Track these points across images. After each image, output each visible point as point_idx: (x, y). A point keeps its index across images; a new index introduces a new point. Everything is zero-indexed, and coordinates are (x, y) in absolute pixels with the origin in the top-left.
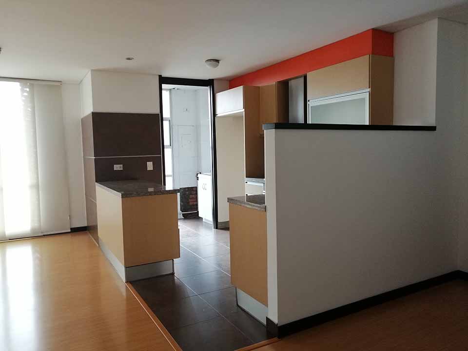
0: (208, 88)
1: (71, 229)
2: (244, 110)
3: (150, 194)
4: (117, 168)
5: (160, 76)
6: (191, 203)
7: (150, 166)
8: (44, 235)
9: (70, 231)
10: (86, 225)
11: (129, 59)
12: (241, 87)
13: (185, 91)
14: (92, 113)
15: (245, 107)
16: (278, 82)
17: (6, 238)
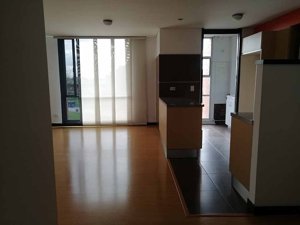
0: (237, 35)
1: (148, 123)
2: (261, 50)
3: (192, 106)
4: (172, 89)
5: (203, 29)
6: (221, 115)
7: (192, 88)
8: (133, 125)
9: (146, 124)
10: (156, 122)
11: (180, 19)
12: (261, 32)
13: (222, 38)
14: (159, 55)
15: (262, 47)
16: (292, 26)
17: (116, 124)
